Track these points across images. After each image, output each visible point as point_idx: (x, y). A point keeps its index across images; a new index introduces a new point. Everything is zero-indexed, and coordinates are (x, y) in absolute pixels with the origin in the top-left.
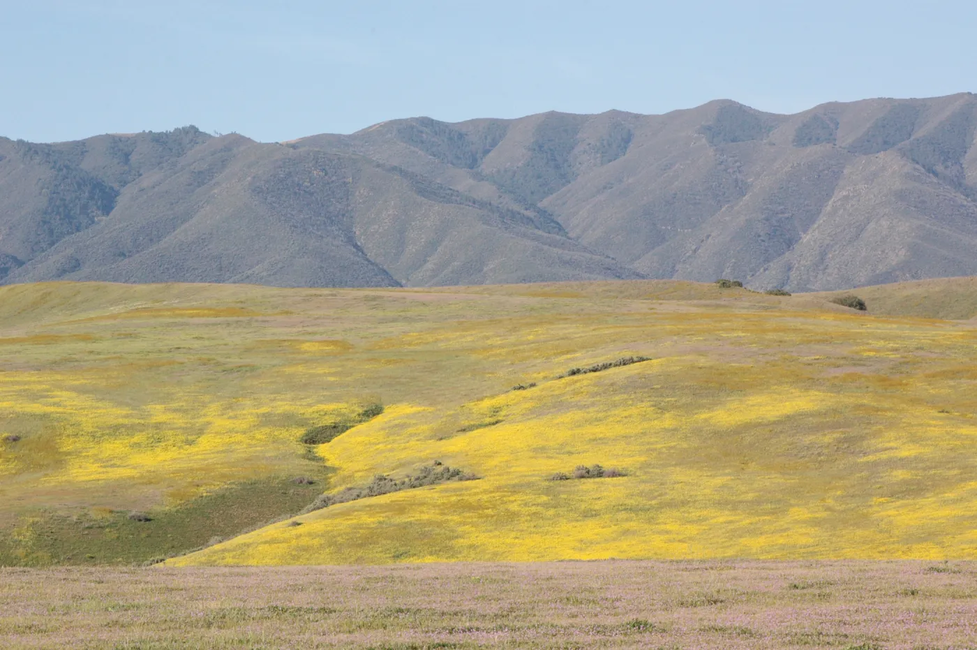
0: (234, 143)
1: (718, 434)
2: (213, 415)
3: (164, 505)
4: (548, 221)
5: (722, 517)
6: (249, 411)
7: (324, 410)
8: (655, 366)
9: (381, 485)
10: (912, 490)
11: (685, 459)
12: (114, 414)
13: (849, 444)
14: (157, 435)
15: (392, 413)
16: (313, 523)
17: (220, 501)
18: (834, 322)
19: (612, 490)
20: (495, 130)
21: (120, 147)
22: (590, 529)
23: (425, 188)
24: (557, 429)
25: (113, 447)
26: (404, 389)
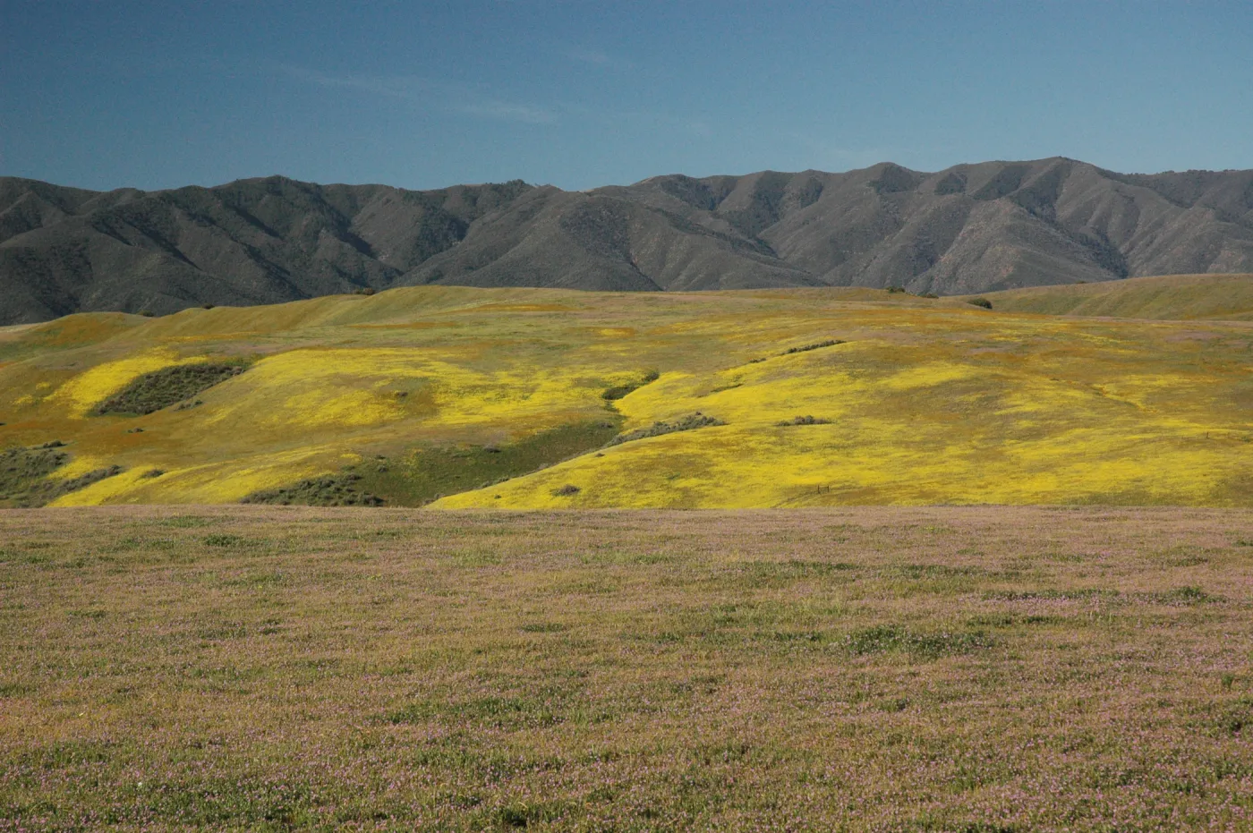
0: (547, 194)
1: (894, 395)
2: (541, 379)
3: (510, 442)
4: (765, 247)
5: (898, 453)
6: (566, 377)
7: (619, 376)
8: (849, 347)
9: (659, 429)
10: (1034, 435)
11: (871, 412)
12: (473, 378)
13: (988, 402)
14: (503, 392)
15: (667, 378)
16: (612, 455)
17: (547, 438)
18: (972, 316)
19: (820, 434)
20: (729, 184)
21: (470, 195)
22: (807, 460)
23: (679, 223)
24: (782, 390)
25: (471, 401)
26: (673, 362)
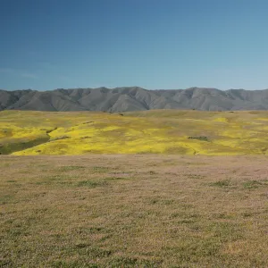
0: (36, 92)
1: (104, 132)
2: (34, 129)
3: (26, 141)
4: (79, 103)
5: (104, 144)
6: (39, 128)
7: (49, 128)
8: (95, 123)
9: (57, 139)
10: (131, 140)
11: (99, 135)
12: (19, 128)
13: (122, 134)
14: (26, 132)
15: (59, 129)
16: (48, 144)
17: (35, 141)
18: (119, 117)
19: (89, 140)
20: (72, 91)
21: (20, 92)
22: (86, 145)
23: (63, 98)
24: (82, 131)
25: (19, 133)
26: (60, 126)
